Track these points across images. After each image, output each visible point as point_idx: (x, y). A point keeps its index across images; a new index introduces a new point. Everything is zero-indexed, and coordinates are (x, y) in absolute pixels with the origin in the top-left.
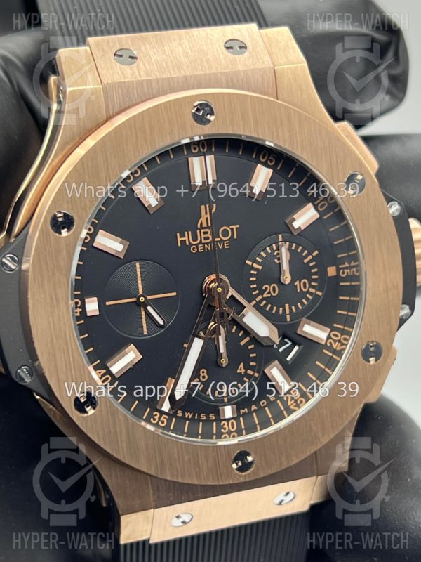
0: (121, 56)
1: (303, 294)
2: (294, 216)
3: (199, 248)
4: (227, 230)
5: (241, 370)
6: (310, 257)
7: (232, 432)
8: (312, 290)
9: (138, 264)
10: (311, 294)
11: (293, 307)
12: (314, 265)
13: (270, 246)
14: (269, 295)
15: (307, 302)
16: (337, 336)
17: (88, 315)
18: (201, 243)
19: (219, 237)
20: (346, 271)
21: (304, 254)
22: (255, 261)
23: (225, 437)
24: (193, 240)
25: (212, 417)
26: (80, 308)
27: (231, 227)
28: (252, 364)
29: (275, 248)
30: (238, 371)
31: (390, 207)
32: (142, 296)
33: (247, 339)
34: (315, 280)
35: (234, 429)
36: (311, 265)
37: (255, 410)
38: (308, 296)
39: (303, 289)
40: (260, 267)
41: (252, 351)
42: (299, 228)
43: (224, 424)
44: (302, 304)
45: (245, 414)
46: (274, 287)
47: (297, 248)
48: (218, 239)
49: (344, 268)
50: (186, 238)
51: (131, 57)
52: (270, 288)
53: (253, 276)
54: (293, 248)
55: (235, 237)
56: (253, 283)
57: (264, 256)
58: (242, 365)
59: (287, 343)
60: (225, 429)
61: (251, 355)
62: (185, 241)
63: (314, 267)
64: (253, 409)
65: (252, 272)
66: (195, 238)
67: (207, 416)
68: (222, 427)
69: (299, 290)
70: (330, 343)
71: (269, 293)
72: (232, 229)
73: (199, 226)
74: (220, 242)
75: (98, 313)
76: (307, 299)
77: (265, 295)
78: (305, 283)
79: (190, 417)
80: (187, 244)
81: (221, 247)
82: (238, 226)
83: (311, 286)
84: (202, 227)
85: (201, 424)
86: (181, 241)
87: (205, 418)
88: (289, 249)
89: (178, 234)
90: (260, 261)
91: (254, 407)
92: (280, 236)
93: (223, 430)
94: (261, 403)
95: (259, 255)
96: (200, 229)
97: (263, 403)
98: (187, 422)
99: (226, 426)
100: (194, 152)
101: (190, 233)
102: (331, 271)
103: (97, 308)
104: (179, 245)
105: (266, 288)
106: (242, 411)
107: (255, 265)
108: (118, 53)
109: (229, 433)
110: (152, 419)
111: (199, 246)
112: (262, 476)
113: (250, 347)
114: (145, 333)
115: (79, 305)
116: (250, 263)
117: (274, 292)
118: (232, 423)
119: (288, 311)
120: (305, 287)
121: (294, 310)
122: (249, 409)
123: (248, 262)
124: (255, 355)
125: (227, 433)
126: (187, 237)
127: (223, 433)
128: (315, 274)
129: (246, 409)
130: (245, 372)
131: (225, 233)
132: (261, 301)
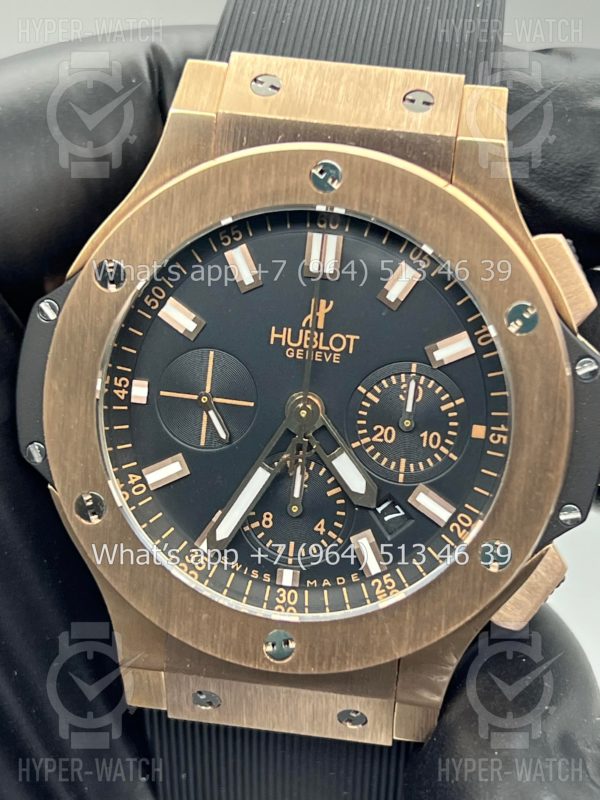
0: (262, 83)
1: (430, 452)
2: (438, 344)
3: (298, 354)
4: (341, 340)
5: (320, 527)
6: (452, 405)
7: (289, 606)
8: (444, 450)
9: (212, 353)
10: (441, 454)
11: (412, 466)
12: (454, 417)
13: (398, 375)
14: (381, 440)
15: (434, 463)
16: (467, 522)
17: (133, 400)
18: (301, 346)
19: (328, 345)
20: (499, 436)
21: (443, 398)
22: (371, 390)
23: (280, 610)
24: (292, 341)
25: (267, 578)
26: (126, 389)
27: (348, 336)
28: (336, 524)
29: (403, 380)
30: (316, 529)
31: (582, 364)
32: (206, 395)
33: (338, 490)
34: (451, 438)
35: (294, 603)
36: (450, 415)
37: (327, 587)
38: (436, 456)
39: (432, 446)
40: (376, 400)
41: (341, 508)
42: (442, 361)
43: (281, 592)
44: (426, 464)
45: (312, 587)
46: (390, 431)
47: (434, 388)
48: (327, 348)
49: (497, 432)
50: (283, 336)
51: (273, 87)
52: (384, 431)
53: (364, 408)
54: (430, 386)
55: (351, 351)
56: (362, 417)
57: (386, 386)
58: (322, 522)
59: (399, 512)
60: (281, 599)
61: (339, 513)
62: (281, 339)
63: (453, 419)
64: (324, 584)
65: (364, 403)
66: (295, 339)
67: (261, 575)
68: (278, 595)
69: (425, 445)
70: (455, 528)
71: (382, 437)
72: (348, 340)
73: (304, 325)
74: (328, 352)
75: (144, 402)
76: (434, 460)
77: (375, 439)
78: (435, 437)
79: (238, 569)
80: (283, 344)
81: (327, 360)
82: (358, 337)
83: (443, 443)
84: (307, 327)
85: (250, 582)
86: (275, 339)
87: (257, 577)
88: (424, 386)
89: (273, 328)
90: (379, 391)
91: (326, 582)
92: (414, 365)
93: (278, 599)
94: (338, 579)
95: (379, 383)
96: (304, 329)
97: (341, 581)
98: (233, 574)
99: (283, 595)
100: (320, 226)
101: (290, 330)
102: (478, 431)
103: (146, 395)
104: (272, 342)
105: (379, 430)
106: (308, 582)
107: (369, 395)
108: (260, 79)
109: (286, 606)
110: (187, 557)
111: (298, 350)
112: (300, 672)
113: (339, 502)
114: (202, 443)
115: (125, 386)
116: (363, 391)
117: (389, 438)
118: (293, 595)
119: (402, 468)
120: (435, 443)
121: (412, 470)
122: (320, 582)
123: (360, 388)
124: (343, 514)
125: (283, 605)
126: (286, 335)
127: (278, 604)
128: (453, 429)
129: (315, 581)
130: (326, 533)
131: (338, 343)
132: (367, 445)
